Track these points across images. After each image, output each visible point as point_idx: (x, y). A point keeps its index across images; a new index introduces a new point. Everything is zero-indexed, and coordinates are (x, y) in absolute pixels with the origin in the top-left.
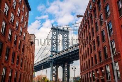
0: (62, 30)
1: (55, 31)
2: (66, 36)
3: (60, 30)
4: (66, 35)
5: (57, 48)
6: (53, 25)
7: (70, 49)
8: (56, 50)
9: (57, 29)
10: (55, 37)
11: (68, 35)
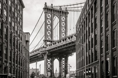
0: (58, 11)
1: (49, 12)
2: (63, 19)
3: (56, 11)
4: (64, 17)
5: (52, 36)
6: (46, 3)
7: (69, 38)
8: (50, 39)
9: (52, 10)
10: (49, 22)
11: (66, 17)
